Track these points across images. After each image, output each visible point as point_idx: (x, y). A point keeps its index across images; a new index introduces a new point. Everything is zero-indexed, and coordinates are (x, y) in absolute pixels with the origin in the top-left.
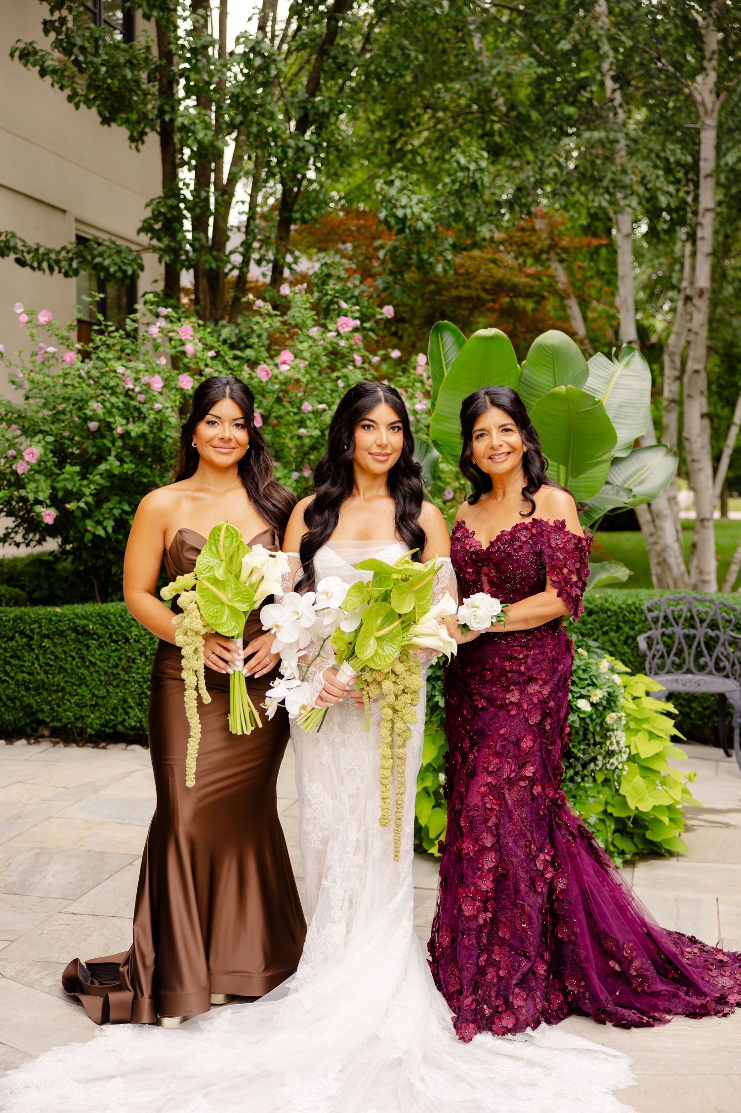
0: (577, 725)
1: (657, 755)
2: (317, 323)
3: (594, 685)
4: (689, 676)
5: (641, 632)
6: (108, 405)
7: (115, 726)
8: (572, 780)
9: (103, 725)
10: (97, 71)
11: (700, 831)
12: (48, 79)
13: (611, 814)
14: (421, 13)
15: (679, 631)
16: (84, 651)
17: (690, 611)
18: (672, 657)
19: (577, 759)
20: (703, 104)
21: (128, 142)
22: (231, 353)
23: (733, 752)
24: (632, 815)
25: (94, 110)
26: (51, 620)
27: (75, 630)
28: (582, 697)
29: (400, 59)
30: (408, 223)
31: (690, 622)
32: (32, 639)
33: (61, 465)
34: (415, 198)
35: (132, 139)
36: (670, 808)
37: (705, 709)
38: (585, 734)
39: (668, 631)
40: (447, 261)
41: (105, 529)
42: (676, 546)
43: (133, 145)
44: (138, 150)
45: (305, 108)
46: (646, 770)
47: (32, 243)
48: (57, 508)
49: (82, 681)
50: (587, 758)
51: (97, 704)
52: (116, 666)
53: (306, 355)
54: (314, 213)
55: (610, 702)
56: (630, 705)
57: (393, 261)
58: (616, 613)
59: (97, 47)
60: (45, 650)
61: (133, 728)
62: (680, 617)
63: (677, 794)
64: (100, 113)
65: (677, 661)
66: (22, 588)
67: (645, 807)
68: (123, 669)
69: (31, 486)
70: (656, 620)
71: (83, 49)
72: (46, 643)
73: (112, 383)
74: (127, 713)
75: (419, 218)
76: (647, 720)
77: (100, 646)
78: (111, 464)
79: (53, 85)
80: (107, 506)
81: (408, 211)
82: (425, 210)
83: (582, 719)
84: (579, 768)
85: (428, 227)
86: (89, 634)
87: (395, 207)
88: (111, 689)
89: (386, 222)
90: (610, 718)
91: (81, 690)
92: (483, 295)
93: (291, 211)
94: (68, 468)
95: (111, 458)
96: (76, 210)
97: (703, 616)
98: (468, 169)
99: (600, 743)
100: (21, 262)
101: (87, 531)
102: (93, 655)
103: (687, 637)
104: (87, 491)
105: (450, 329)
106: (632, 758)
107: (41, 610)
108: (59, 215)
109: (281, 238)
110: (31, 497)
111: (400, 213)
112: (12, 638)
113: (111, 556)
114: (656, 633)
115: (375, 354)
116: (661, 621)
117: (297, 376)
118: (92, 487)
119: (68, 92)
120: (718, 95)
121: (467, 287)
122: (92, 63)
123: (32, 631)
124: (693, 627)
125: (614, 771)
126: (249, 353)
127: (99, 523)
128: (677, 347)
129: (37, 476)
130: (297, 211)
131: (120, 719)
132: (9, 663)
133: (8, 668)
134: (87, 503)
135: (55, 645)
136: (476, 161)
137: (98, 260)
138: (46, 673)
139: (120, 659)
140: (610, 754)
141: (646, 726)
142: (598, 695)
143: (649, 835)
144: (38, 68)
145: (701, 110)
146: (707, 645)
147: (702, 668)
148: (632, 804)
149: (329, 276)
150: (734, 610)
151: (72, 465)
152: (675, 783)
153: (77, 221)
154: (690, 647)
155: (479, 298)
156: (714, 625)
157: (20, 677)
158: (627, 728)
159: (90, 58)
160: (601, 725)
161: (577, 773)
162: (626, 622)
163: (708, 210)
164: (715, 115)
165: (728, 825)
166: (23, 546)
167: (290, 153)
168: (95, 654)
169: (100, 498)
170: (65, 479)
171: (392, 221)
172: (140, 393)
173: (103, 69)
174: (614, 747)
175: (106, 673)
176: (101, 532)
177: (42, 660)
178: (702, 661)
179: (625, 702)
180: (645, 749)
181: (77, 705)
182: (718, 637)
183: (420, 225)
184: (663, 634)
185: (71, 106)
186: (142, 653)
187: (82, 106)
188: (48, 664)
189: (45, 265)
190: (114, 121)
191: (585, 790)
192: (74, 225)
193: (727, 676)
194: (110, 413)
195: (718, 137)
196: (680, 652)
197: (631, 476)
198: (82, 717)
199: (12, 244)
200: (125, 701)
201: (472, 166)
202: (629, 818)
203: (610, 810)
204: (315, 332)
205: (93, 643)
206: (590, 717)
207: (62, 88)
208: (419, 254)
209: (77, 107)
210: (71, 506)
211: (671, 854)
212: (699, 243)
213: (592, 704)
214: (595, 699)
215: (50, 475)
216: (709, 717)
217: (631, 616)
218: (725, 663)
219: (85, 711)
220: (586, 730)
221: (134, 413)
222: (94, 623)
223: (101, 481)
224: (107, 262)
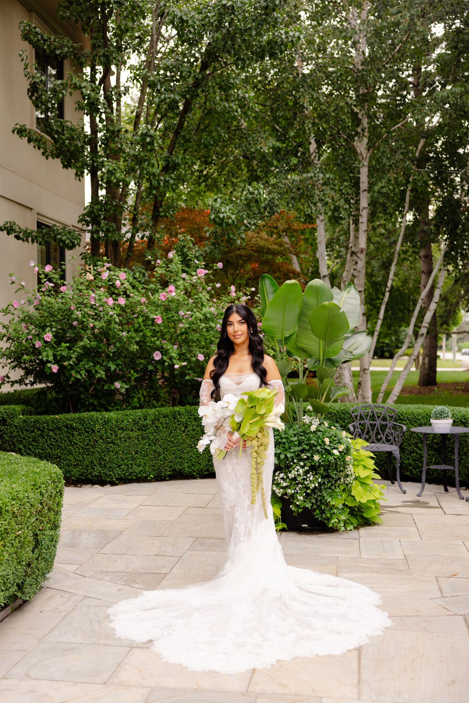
0: (333, 461)
1: (367, 477)
2: (184, 271)
3: (340, 443)
4: (373, 444)
5: (348, 423)
6: (83, 313)
7: (87, 475)
8: (330, 488)
9: (80, 475)
10: (64, 142)
11: (386, 515)
12: (32, 144)
13: (347, 506)
14: (227, 115)
15: (368, 422)
16: (71, 437)
17: (373, 412)
18: (364, 435)
19: (333, 478)
20: (361, 154)
21: (74, 176)
22: (141, 286)
23: (396, 483)
24: (357, 505)
25: (59, 160)
26: (53, 422)
27: (66, 427)
28: (335, 448)
29: (217, 138)
30: (225, 220)
31: (373, 417)
32: (44, 431)
33: (58, 343)
34: (228, 208)
35: (76, 174)
36: (374, 501)
37: (380, 461)
38: (336, 466)
39: (362, 422)
40: (242, 239)
41: (81, 375)
42: (350, 384)
43: (77, 178)
44: (80, 180)
45: (168, 161)
46: (363, 484)
47: (23, 227)
48: (59, 365)
49: (70, 452)
50: (337, 477)
51: (77, 464)
52: (88, 444)
53: (182, 287)
54: (171, 213)
55: (347, 451)
56: (355, 453)
57: (215, 238)
58: (335, 414)
59: (63, 130)
60: (50, 437)
61: (96, 476)
62: (368, 415)
63: (377, 495)
64: (62, 162)
65: (367, 437)
66: (32, 406)
67: (364, 501)
68: (91, 446)
69: (44, 354)
70: (356, 417)
71: (57, 132)
72: (51, 433)
73: (85, 302)
74: (93, 468)
75: (230, 218)
76: (362, 460)
77: (80, 435)
78: (85, 342)
79: (34, 147)
80: (81, 363)
81: (225, 215)
82: (232, 214)
83: (335, 459)
84: (333, 482)
85: (233, 222)
86: (73, 428)
87: (219, 212)
88: (85, 456)
89: (214, 220)
90: (348, 458)
91: (70, 457)
92: (252, 253)
93: (158, 212)
94: (63, 344)
95: (85, 340)
96: (37, 209)
97: (379, 415)
98: (253, 193)
99: (342, 471)
100: (17, 237)
101: (71, 376)
102: (76, 439)
103: (371, 425)
104: (73, 356)
105: (268, 277)
106: (356, 478)
107: (48, 417)
108: (29, 211)
109: (153, 225)
110: (45, 359)
111: (221, 216)
112: (33, 432)
113: (81, 389)
114: (356, 423)
115: (209, 286)
116: (358, 418)
117: (178, 298)
118: (75, 354)
119: (42, 150)
120: (368, 150)
121: (244, 249)
122: (61, 138)
123: (44, 427)
124: (373, 420)
125: (347, 485)
126: (152, 286)
127: (77, 372)
128: (347, 278)
129: (47, 349)
130: (162, 212)
131: (90, 472)
132: (31, 444)
133: (30, 447)
134: (73, 362)
135: (56, 435)
136: (257, 189)
137: (59, 237)
138: (51, 449)
139: (90, 441)
140: (347, 476)
141: (362, 463)
142: (342, 448)
143: (365, 515)
144: (27, 138)
145: (360, 158)
146: (381, 428)
147: (379, 440)
148: (358, 500)
149: (184, 246)
150: (394, 411)
151: (66, 343)
152: (376, 490)
153: (38, 214)
154: (373, 430)
155: (250, 254)
156: (384, 419)
157: (37, 451)
158: (353, 465)
159: (61, 136)
160: (344, 461)
161: (332, 485)
162: (340, 419)
163: (364, 208)
164: (367, 160)
165: (398, 512)
166: (29, 385)
167: (162, 184)
168: (77, 438)
169: (79, 359)
170: (61, 350)
171: (218, 220)
172: (99, 307)
173: (67, 141)
174: (349, 473)
175: (82, 448)
176: (79, 376)
177: (49, 442)
178: (379, 437)
179: (352, 451)
180: (363, 473)
181: (67, 465)
182: (387, 425)
183: (230, 221)
184: (360, 424)
185: (44, 157)
186: (101, 438)
187: (50, 158)
188: (52, 444)
189: (30, 239)
190: (70, 167)
191: (335, 492)
192: (36, 216)
193: (392, 444)
194: (84, 317)
195: (369, 171)
196: (368, 433)
197: (351, 346)
198: (69, 471)
199: (14, 228)
200: (92, 462)
201: (256, 192)
202: (355, 507)
203: (346, 503)
204: (184, 275)
205: (76, 433)
206: (338, 458)
207: (39, 148)
208: (228, 235)
209: (47, 158)
210: (66, 363)
211: (375, 524)
212: (360, 225)
213: (339, 452)
214: (341, 450)
215: (52, 347)
216: (383, 465)
217: (343, 416)
218: (391, 437)
219: (71, 468)
220: (336, 464)
221: (97, 317)
222: (76, 423)
223: (80, 351)
224: (64, 238)
